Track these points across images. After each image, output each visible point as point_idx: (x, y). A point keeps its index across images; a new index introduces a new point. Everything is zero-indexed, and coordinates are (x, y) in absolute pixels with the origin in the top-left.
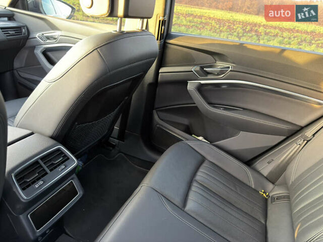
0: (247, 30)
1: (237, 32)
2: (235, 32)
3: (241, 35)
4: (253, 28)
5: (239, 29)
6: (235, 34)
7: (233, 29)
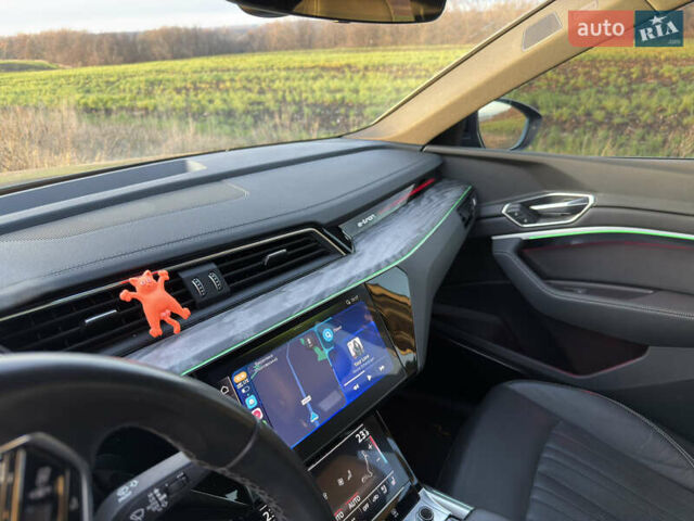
0: (634, 76)
1: (612, 83)
2: (607, 84)
3: (625, 89)
4: (646, 69)
5: (614, 76)
6: (611, 88)
7: (600, 79)
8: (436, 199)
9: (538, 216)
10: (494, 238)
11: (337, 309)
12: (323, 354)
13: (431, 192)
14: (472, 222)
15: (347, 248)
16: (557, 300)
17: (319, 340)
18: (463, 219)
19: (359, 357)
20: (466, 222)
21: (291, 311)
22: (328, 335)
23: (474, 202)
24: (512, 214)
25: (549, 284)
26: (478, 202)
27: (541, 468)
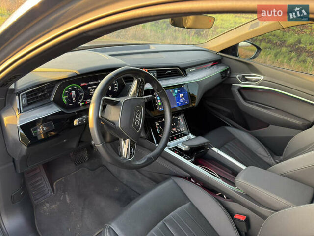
8: (215, 68)
9: (247, 80)
10: (233, 84)
11: (179, 87)
12: (174, 95)
13: (215, 66)
14: (226, 78)
15: (186, 75)
16: (246, 106)
17: (174, 92)
18: (222, 76)
19: (182, 98)
20: (223, 77)
21: (169, 84)
22: (176, 91)
23: (229, 72)
24: (239, 78)
25: (247, 102)
26: (230, 72)
27: (225, 146)
